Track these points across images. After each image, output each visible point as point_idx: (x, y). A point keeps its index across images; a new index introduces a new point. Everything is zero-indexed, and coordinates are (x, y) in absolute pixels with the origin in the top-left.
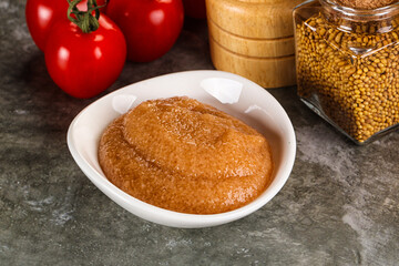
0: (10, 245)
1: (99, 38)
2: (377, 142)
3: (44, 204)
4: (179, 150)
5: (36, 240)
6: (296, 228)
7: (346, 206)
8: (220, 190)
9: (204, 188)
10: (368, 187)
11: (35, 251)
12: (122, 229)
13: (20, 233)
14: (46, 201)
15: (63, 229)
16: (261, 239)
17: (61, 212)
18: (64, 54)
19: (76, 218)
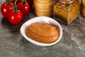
0: (16, 55)
1: (19, 14)
2: (71, 24)
3: (18, 46)
4: (43, 32)
5: (20, 53)
6: (64, 42)
7: (71, 37)
8: (53, 38)
9: (50, 38)
10: (73, 32)
11: (21, 55)
12: (34, 48)
13: (17, 52)
14: (18, 45)
15: (24, 50)
16: (59, 45)
17: (22, 47)
18: (13, 17)
19: (25, 47)
